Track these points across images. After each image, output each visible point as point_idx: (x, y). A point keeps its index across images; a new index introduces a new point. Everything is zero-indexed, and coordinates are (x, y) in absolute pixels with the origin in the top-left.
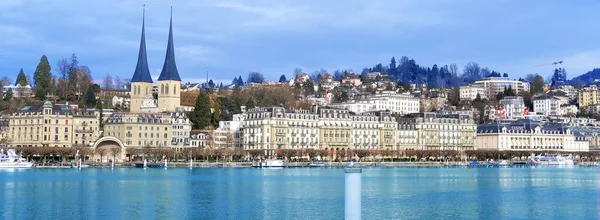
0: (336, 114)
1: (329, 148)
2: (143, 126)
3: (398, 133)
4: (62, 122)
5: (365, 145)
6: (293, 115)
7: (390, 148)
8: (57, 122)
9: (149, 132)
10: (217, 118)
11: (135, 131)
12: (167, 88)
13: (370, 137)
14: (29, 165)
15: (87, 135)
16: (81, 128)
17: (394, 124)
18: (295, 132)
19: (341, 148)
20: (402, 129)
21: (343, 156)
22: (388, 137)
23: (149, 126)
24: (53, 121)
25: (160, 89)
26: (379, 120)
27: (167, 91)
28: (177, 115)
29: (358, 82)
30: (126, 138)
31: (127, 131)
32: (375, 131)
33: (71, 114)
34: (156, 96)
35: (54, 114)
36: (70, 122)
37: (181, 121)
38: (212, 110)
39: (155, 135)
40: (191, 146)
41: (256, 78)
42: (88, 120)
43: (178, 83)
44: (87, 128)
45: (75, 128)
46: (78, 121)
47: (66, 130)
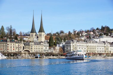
0: (92, 42)
1: (90, 52)
2: (36, 46)
3: (110, 48)
4: (12, 45)
5: (100, 51)
6: (79, 42)
7: (108, 52)
8: (11, 45)
9: (37, 48)
10: (56, 43)
11: (33, 47)
12: (41, 35)
13: (102, 49)
14: (5, 57)
15: (20, 48)
16: (18, 46)
17: (109, 45)
18: (80, 47)
19: (93, 52)
20: (111, 47)
21: (94, 55)
22: (107, 49)
23: (37, 46)
24: (10, 44)
25: (39, 35)
26: (105, 44)
27: (41, 36)
28: (45, 42)
29: (92, 33)
30: (31, 49)
31: (31, 47)
32: (103, 47)
33: (15, 42)
34: (38, 37)
35: (10, 42)
36: (15, 45)
37: (46, 44)
38: (54, 41)
39: (39, 49)
40: (49, 52)
41: (62, 32)
42: (20, 44)
43: (44, 33)
44: (20, 46)
45: (16, 46)
46: (17, 44)
47: (14, 47)
